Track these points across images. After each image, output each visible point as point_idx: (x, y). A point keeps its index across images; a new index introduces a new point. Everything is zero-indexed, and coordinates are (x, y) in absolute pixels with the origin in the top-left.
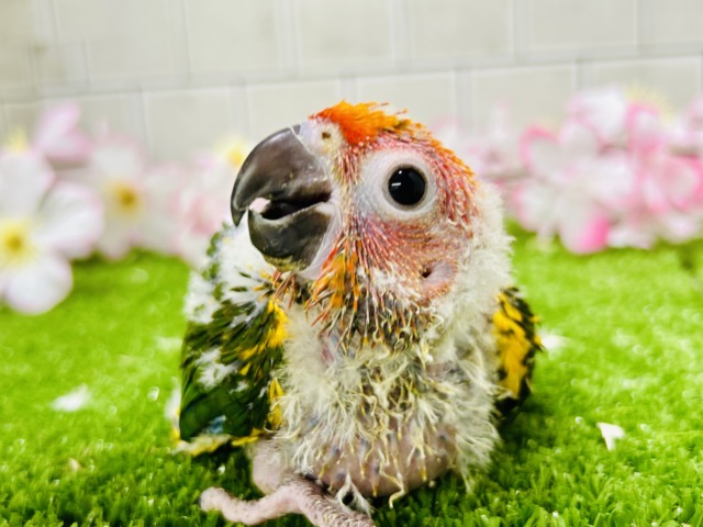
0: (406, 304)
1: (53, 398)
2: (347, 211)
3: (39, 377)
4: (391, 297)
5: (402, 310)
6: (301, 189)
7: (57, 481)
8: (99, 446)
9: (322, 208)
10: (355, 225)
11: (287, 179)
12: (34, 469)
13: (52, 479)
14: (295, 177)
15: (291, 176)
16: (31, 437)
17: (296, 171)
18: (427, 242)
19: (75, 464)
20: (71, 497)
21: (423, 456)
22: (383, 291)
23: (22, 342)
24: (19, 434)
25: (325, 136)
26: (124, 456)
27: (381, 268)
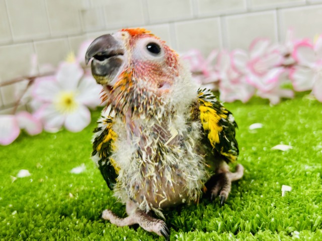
0: (150, 94)
1: (71, 169)
2: (129, 58)
3: (69, 160)
4: (145, 90)
5: (149, 97)
6: (112, 51)
7: (63, 202)
8: (82, 188)
9: (120, 57)
10: (133, 63)
11: (108, 48)
12: (56, 197)
13: (62, 200)
14: (111, 47)
15: (109, 46)
16: (59, 184)
17: (111, 45)
18: (161, 74)
19: (71, 195)
20: (66, 207)
21: (172, 185)
22: (142, 87)
23: (67, 146)
24: (54, 183)
25: (123, 35)
26: (90, 192)
27: (142, 79)
